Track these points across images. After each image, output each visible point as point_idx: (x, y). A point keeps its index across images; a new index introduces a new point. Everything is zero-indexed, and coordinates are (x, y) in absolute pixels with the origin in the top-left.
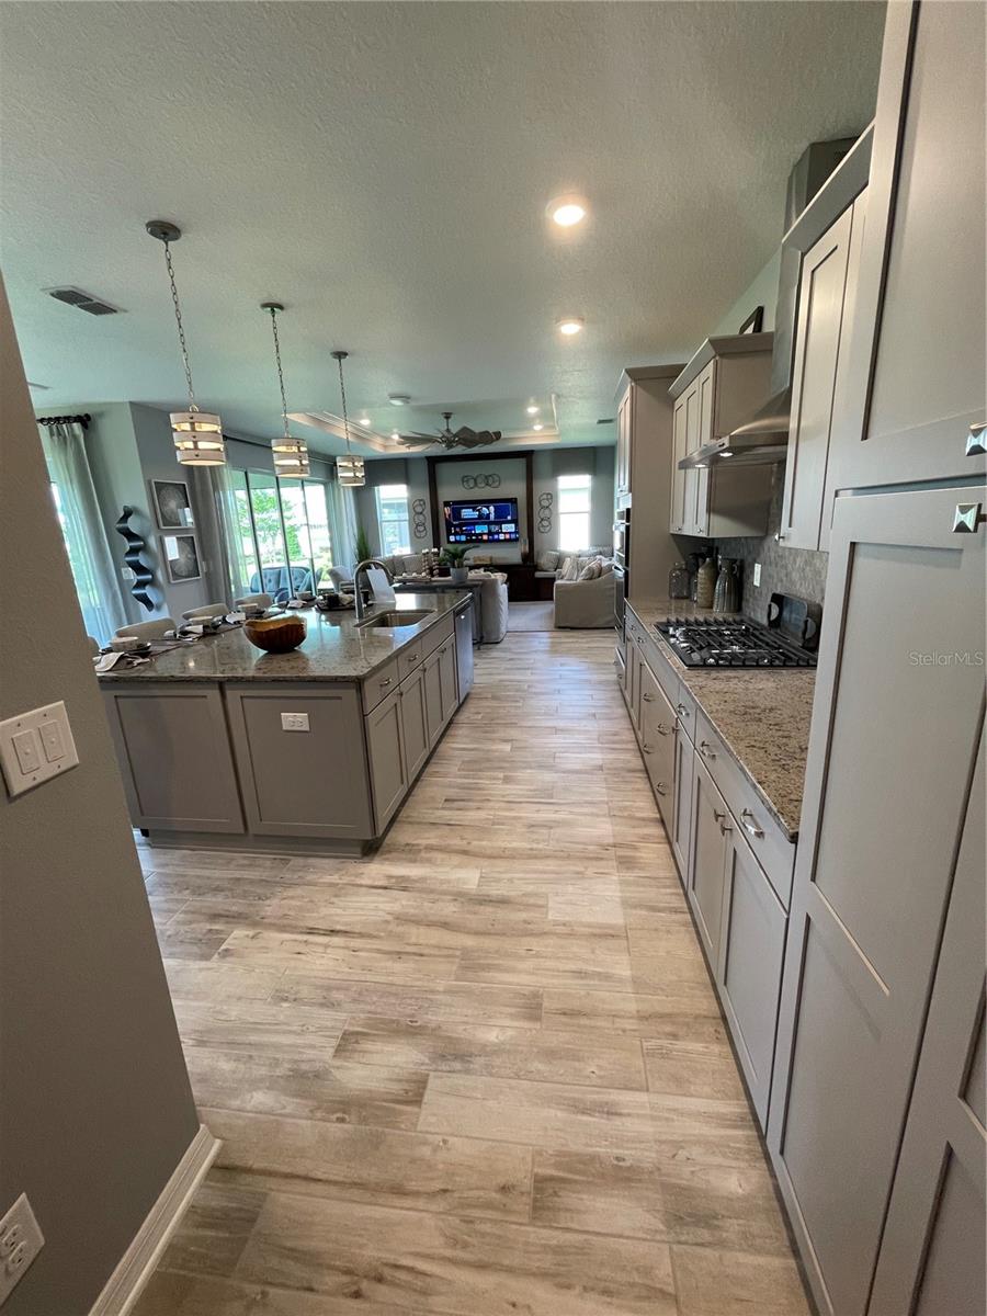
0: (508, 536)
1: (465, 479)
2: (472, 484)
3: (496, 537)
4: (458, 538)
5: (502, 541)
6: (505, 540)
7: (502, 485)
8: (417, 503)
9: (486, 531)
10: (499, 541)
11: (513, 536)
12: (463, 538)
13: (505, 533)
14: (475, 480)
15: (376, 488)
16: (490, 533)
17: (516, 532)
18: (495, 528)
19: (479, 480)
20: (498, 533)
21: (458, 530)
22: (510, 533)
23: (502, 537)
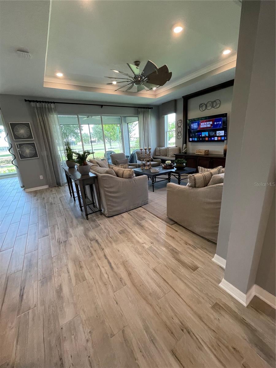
0: (219, 138)
1: (201, 106)
2: (204, 107)
3: (213, 139)
4: (193, 139)
5: (216, 141)
6: (218, 141)
7: (222, 106)
8: (179, 122)
9: (207, 135)
10: (214, 141)
11: (223, 138)
12: (196, 139)
13: (218, 136)
14: (206, 106)
15: (165, 116)
16: (210, 136)
17: (224, 136)
18: (212, 134)
19: (208, 105)
20: (214, 136)
21: (193, 135)
22: (221, 136)
23: (216, 139)
